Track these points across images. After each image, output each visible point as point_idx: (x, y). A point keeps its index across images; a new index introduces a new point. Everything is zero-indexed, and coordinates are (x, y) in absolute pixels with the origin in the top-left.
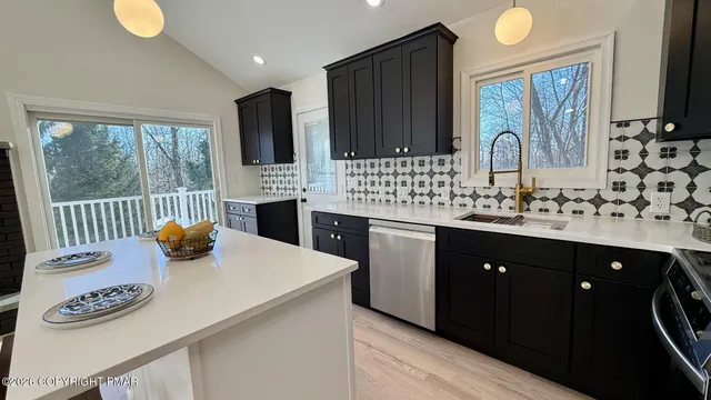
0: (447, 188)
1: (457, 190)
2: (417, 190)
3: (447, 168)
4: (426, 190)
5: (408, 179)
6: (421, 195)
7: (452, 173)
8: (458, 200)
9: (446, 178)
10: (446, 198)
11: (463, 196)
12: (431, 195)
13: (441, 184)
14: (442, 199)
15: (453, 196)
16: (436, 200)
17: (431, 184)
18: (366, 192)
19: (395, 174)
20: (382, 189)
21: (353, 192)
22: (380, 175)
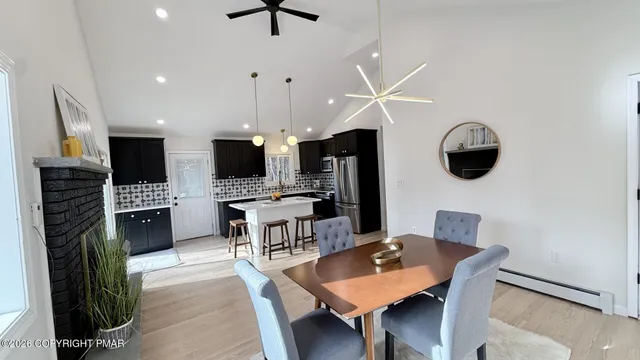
0: (261, 188)
1: (264, 188)
2: (250, 189)
3: (260, 181)
4: (254, 189)
5: (247, 186)
6: (252, 191)
7: (262, 183)
9: (260, 185)
10: (261, 191)
11: (266, 190)
12: (256, 190)
13: (259, 187)
15: (263, 190)
17: (256, 187)
18: (226, 193)
19: (241, 184)
20: (235, 191)
21: (217, 194)
22: (233, 185)
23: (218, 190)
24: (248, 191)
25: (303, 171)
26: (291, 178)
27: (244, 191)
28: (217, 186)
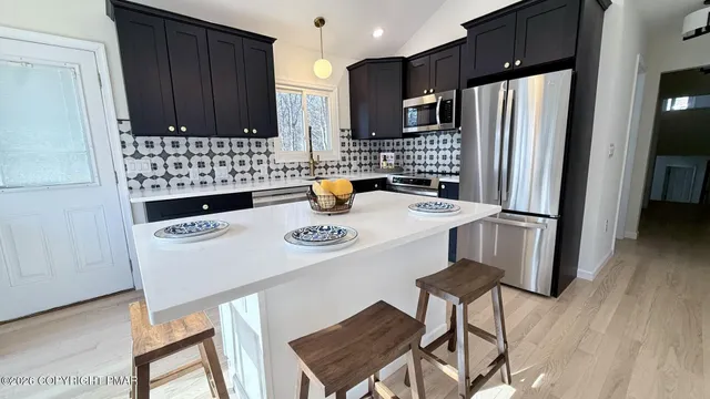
0: (265, 165)
1: (272, 166)
2: (238, 168)
3: (263, 149)
4: (247, 168)
5: (228, 159)
6: (243, 172)
7: (268, 153)
8: (274, 173)
9: (263, 157)
10: (264, 173)
11: (277, 170)
12: (252, 171)
13: (260, 162)
14: (261, 174)
15: (270, 171)
16: (256, 175)
17: (251, 162)
18: (167, 177)
19: (211, 154)
20: (194, 171)
21: (140, 178)
22: (189, 155)
23: (143, 166)
24: (233, 173)
25: (355, 134)
26: (331, 145)
27: (222, 172)
28: (137, 155)
